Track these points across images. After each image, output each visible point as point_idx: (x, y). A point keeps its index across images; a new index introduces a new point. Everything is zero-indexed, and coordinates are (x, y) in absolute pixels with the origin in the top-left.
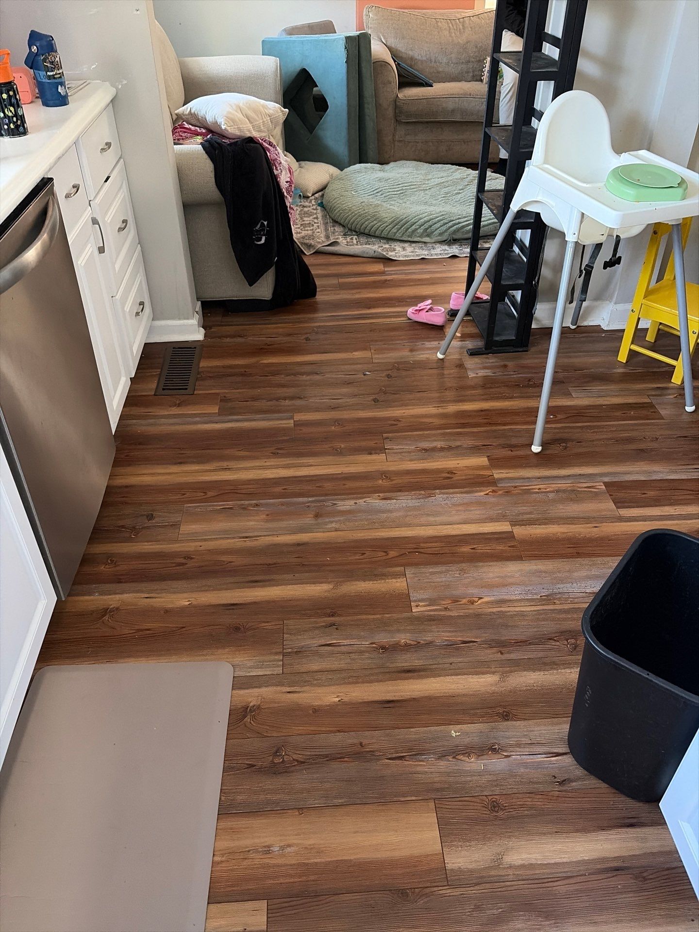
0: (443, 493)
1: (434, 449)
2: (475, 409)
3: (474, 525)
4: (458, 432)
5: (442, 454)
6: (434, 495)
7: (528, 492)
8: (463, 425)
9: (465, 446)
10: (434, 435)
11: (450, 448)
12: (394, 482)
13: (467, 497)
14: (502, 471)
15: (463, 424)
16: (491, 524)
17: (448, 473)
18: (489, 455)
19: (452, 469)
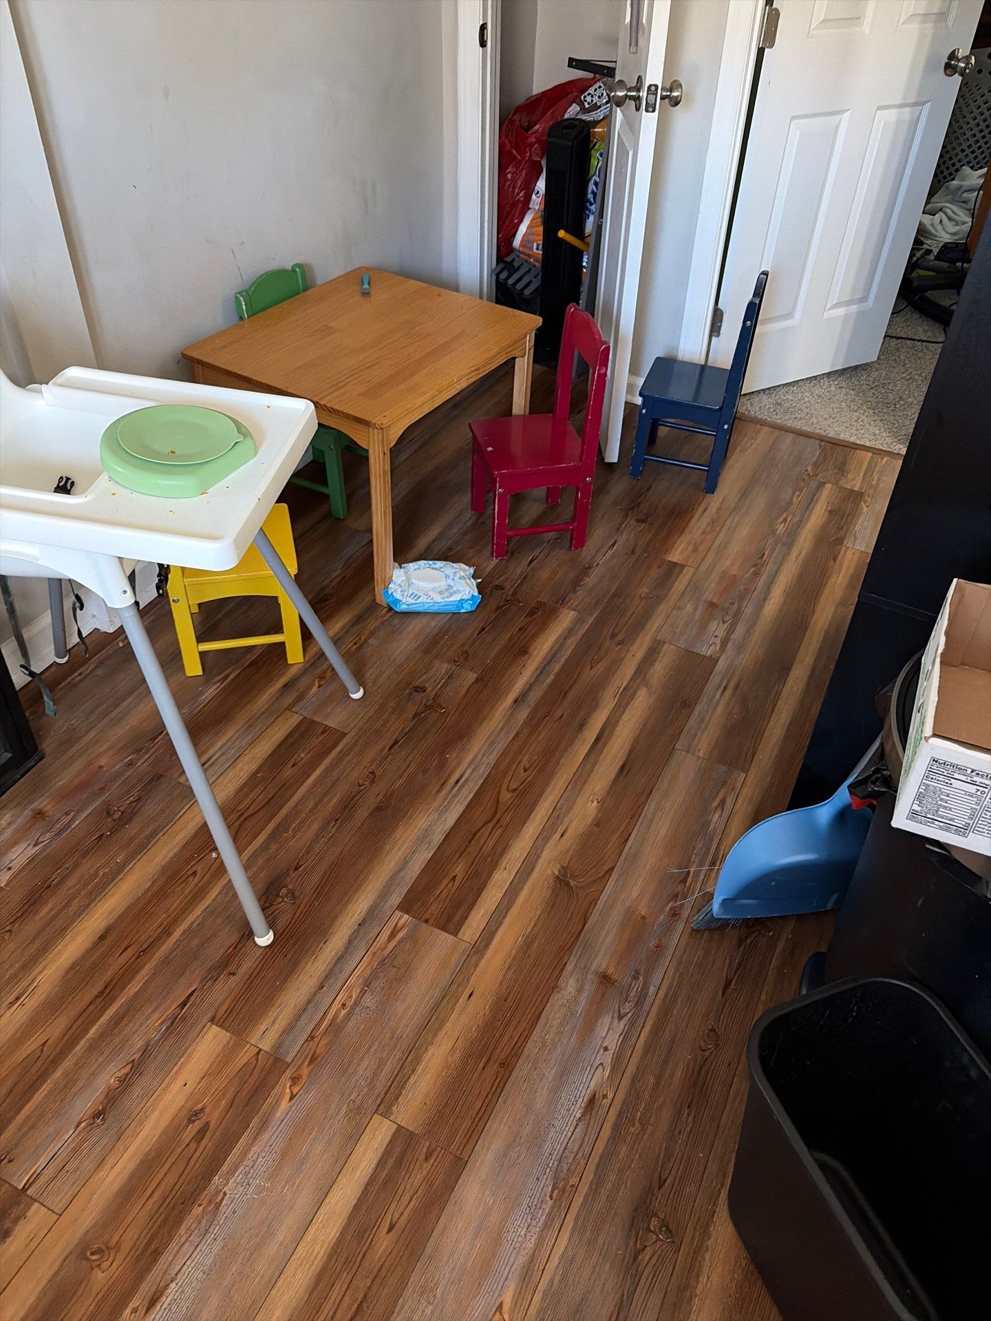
0: (231, 1172)
1: (112, 1099)
2: (88, 945)
3: (342, 1180)
4: (111, 1019)
5: (137, 1091)
6: (221, 1194)
7: (336, 1028)
8: (107, 995)
9: (155, 1036)
10: (79, 1065)
11: (136, 1068)
12: (126, 1247)
13: (273, 1137)
14: (263, 1028)
15: (101, 993)
16: (360, 1149)
17: (190, 1121)
18: (209, 1016)
19: (188, 1105)
